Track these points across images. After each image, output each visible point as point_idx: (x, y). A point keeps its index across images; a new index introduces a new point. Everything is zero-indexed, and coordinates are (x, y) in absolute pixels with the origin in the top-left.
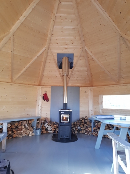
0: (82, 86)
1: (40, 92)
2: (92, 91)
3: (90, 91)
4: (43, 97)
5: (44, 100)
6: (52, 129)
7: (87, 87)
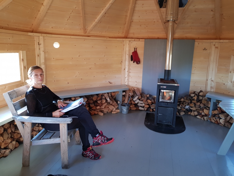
0: (199, 39)
1: (127, 49)
2: (217, 48)
3: (213, 47)
4: (132, 56)
5: (133, 61)
6: (144, 105)
7: (209, 41)
